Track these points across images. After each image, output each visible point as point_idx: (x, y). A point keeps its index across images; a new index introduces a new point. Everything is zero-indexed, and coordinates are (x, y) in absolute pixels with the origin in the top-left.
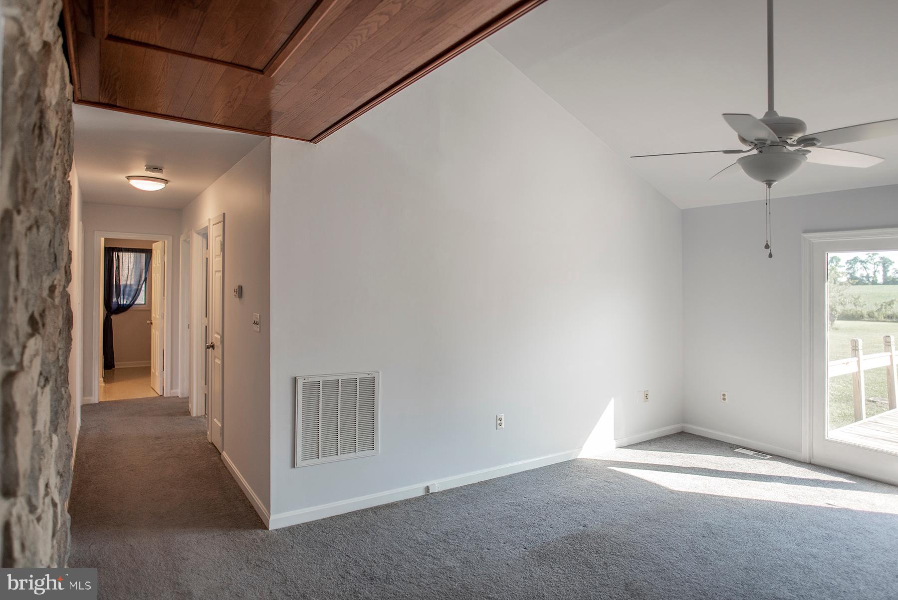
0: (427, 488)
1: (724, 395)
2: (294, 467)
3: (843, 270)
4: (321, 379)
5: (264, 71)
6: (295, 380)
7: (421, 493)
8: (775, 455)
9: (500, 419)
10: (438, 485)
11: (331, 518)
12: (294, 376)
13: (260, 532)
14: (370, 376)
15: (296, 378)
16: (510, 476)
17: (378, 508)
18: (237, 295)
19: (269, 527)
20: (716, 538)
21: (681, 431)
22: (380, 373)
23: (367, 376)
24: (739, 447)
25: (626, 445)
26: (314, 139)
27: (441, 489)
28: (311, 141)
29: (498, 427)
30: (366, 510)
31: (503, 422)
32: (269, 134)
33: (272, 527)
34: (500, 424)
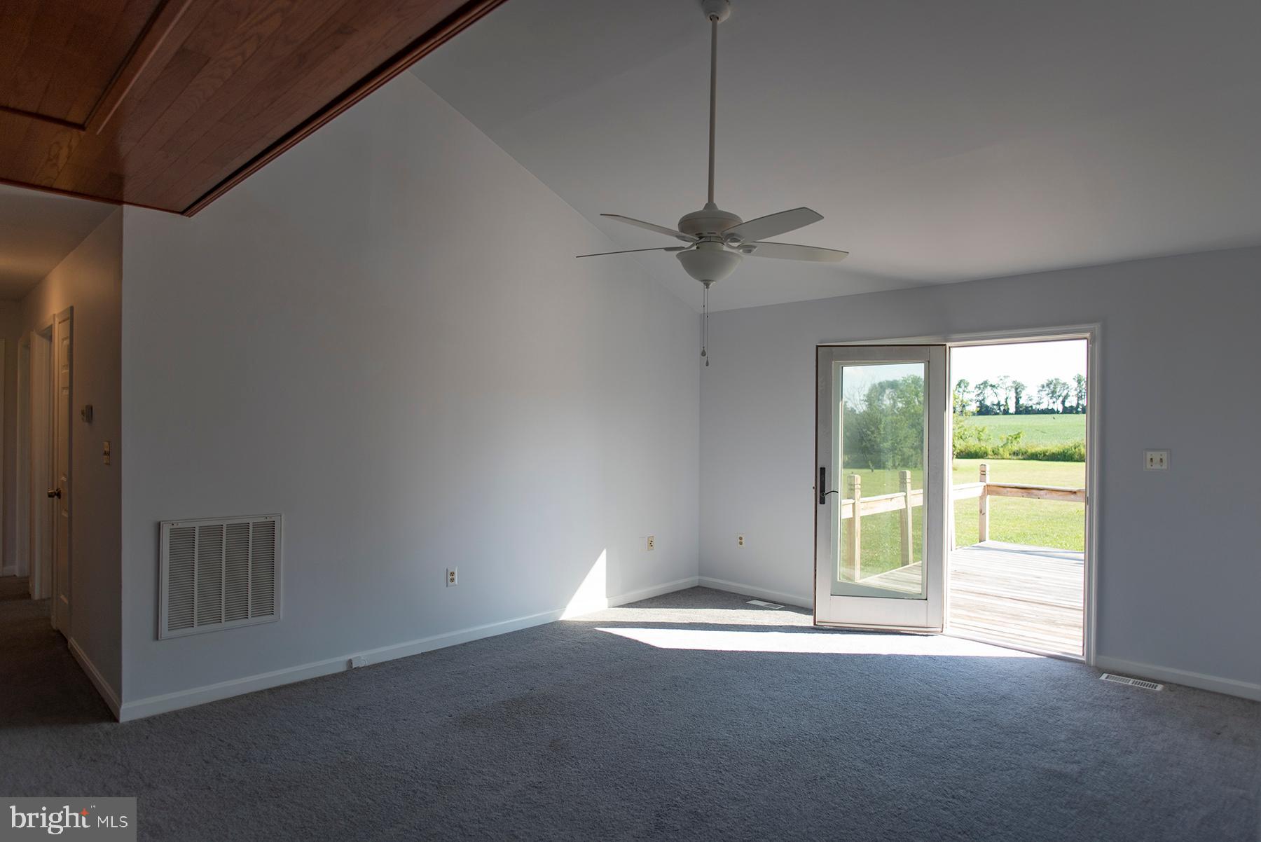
0: (350, 662)
1: (741, 538)
2: (157, 639)
3: (973, 396)
4: (197, 525)
5: (86, 125)
6: (159, 526)
7: (342, 668)
8: (788, 605)
9: (452, 574)
10: (364, 657)
11: (211, 704)
12: (159, 520)
13: (107, 726)
14: (268, 519)
15: (159, 524)
16: (464, 645)
17: (279, 688)
18: (85, 418)
19: (119, 717)
20: (677, 690)
21: (697, 585)
22: (282, 517)
23: (263, 520)
24: (753, 598)
25: (622, 604)
26: (187, 211)
27: (367, 664)
28: (182, 213)
29: (450, 583)
30: (262, 692)
31: (456, 577)
32: (120, 202)
33: (124, 717)
34: (452, 580)
